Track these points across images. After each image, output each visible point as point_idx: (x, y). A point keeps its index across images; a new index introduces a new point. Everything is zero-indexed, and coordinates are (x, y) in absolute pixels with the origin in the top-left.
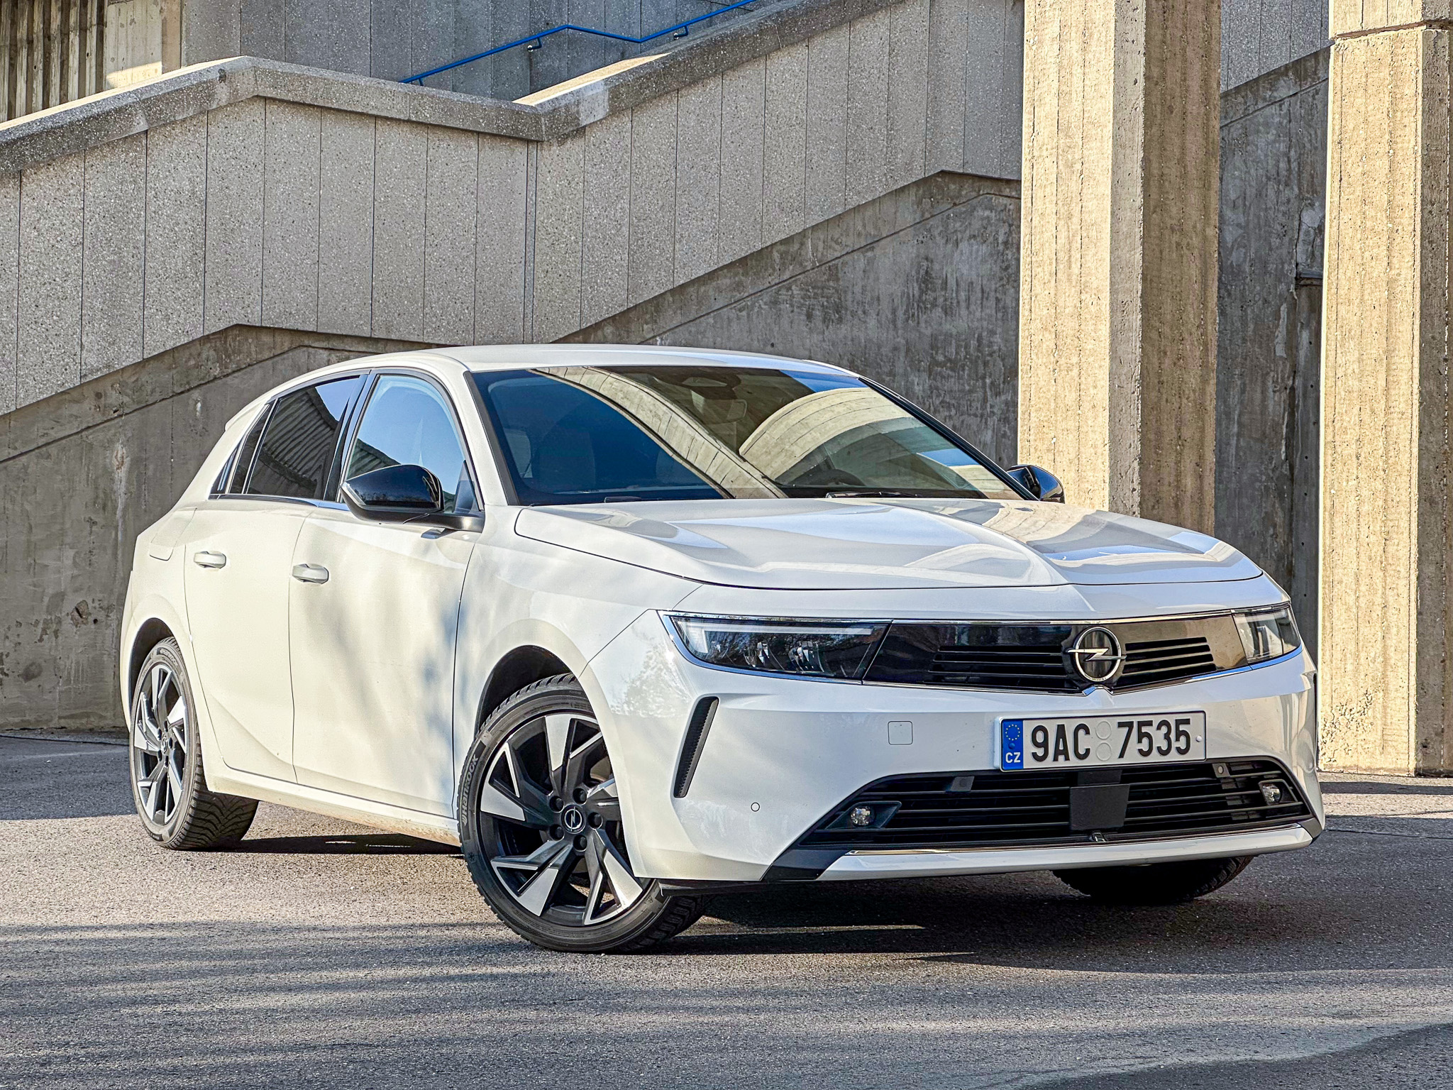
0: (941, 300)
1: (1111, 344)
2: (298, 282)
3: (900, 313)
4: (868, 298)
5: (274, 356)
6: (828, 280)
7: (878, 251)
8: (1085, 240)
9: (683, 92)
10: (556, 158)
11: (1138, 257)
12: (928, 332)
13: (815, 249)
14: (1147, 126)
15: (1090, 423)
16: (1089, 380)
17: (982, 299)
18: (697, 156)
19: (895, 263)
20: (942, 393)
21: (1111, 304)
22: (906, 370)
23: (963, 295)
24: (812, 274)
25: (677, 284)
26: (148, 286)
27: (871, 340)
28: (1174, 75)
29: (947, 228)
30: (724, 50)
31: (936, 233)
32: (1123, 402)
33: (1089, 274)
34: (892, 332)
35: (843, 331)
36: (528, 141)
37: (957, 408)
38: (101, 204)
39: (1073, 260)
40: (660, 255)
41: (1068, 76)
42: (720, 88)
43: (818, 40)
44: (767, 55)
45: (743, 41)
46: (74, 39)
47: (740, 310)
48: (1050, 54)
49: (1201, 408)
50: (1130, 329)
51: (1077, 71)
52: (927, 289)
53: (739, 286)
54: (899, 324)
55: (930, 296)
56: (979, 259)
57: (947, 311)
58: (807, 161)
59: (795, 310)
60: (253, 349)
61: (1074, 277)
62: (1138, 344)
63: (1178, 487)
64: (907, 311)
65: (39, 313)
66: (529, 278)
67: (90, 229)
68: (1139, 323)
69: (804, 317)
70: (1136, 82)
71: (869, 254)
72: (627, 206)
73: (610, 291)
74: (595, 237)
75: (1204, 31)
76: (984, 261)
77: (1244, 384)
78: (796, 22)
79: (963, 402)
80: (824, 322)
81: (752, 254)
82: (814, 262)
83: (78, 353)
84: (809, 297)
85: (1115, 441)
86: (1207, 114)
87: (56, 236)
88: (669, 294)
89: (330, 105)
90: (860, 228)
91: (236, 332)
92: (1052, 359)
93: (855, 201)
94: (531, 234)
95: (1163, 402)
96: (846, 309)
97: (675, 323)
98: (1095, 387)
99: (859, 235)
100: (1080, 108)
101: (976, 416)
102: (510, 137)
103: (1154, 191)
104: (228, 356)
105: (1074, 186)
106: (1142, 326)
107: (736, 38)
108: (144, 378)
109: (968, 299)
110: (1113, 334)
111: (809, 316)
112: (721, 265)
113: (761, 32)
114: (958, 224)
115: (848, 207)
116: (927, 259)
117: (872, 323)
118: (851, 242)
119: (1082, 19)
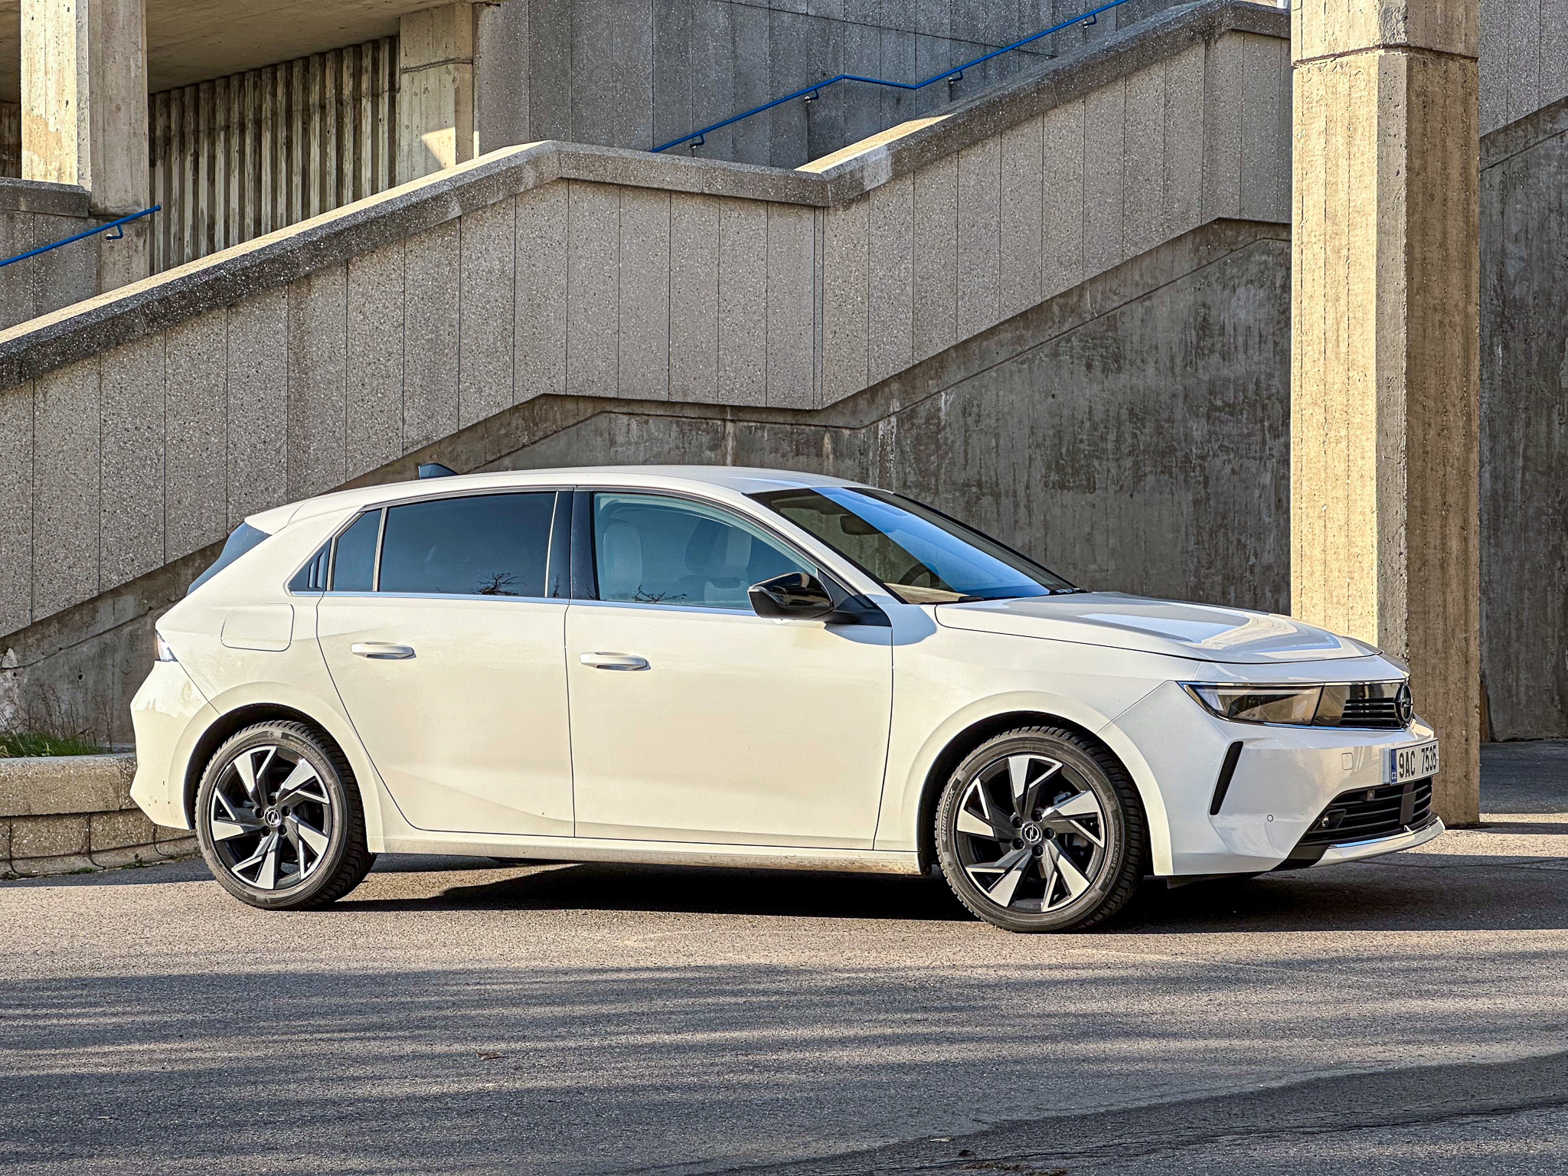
0: (1219, 346)
1: (1378, 418)
2: (600, 352)
3: (1178, 360)
4: (1147, 347)
5: (579, 422)
6: (1107, 331)
7: (1155, 301)
8: (1352, 321)
9: (963, 153)
10: (841, 223)
11: (1403, 336)
12: (1206, 378)
13: (1094, 301)
14: (1409, 213)
15: (1358, 492)
16: (1357, 451)
17: (1260, 343)
18: (977, 214)
19: (1172, 311)
20: (1221, 437)
21: (1377, 380)
22: (1184, 416)
23: (1241, 339)
24: (1091, 326)
25: (960, 340)
26: (463, 361)
27: (1149, 388)
28: (1433, 166)
29: (1224, 274)
30: (1002, 110)
31: (1213, 280)
32: (1389, 471)
33: (1357, 352)
34: (1170, 379)
35: (1122, 381)
36: (815, 208)
37: (1236, 453)
38: (420, 286)
39: (1341, 339)
40: (944, 312)
41: (1334, 168)
42: (998, 147)
43: (1094, 97)
44: (1044, 113)
45: (1021, 101)
46: (366, 105)
47: (1022, 363)
48: (1317, 147)
49: (1464, 475)
50: (1396, 404)
51: (1343, 163)
52: (1205, 335)
53: (1020, 339)
54: (1177, 370)
55: (1208, 342)
56: (1257, 304)
57: (1225, 356)
58: (1085, 215)
59: (1075, 361)
60: (558, 416)
61: (1342, 356)
62: (1404, 418)
63: (1443, 550)
64: (1184, 358)
65: (365, 392)
66: (818, 338)
67: (410, 310)
68: (1404, 397)
69: (1083, 368)
70: (1398, 173)
71: (1147, 303)
72: (910, 266)
73: (896, 349)
74: (880, 297)
75: (1463, 122)
76: (1261, 305)
77: (1529, 418)
78: (1073, 79)
79: (1241, 446)
80: (1103, 372)
81: (1032, 308)
82: (1092, 314)
83: (401, 427)
84: (1089, 348)
85: (1382, 507)
86: (1467, 200)
87: (380, 319)
88: (952, 350)
89: (628, 183)
90: (1137, 278)
91: (542, 401)
92: (1322, 432)
93: (1132, 252)
94: (819, 296)
95: (1428, 471)
96: (1125, 359)
97: (959, 378)
98: (1363, 458)
99: (1137, 285)
100: (1346, 197)
101: (1255, 459)
102: (797, 205)
103: (1417, 273)
104: (536, 424)
105: (1342, 271)
106: (1407, 400)
107: (1014, 98)
108: (460, 448)
109: (1246, 344)
110: (1380, 409)
111: (1089, 367)
112: (1002, 320)
113: (1038, 91)
114: (1235, 271)
115: (1125, 258)
116: (1204, 306)
117: (1151, 370)
118: (1130, 292)
119: (1347, 115)
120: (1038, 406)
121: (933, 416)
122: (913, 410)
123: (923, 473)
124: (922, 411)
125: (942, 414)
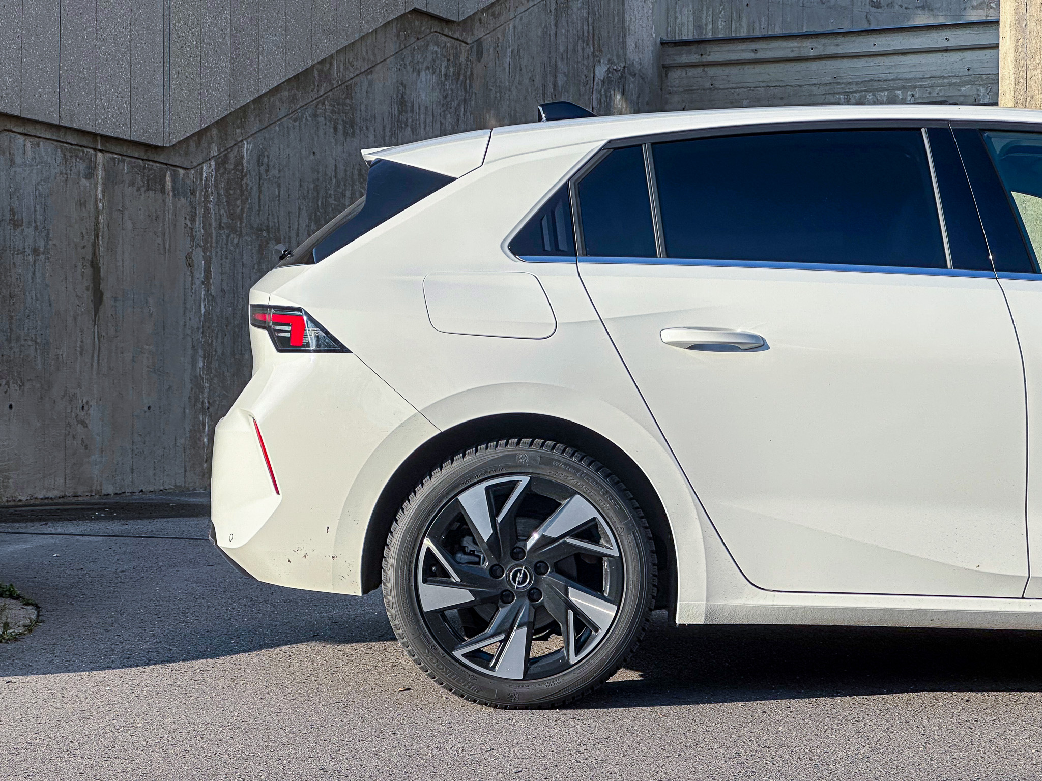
0: (410, 120)
3: (387, 131)
4: (369, 117)
6: (346, 98)
7: (375, 75)
13: (338, 70)
17: (433, 121)
19: (384, 86)
23: (422, 118)
24: (337, 92)
25: (260, 93)
29: (413, 58)
31: (407, 62)
35: (355, 144)
40: (250, 65)
47: (295, 121)
52: (402, 110)
55: (404, 117)
56: (431, 86)
57: (413, 131)
59: (328, 123)
64: (391, 129)
66: (167, 77)
69: (332, 130)
71: (370, 77)
72: (229, 17)
73: (219, 95)
74: (208, 44)
76: (434, 90)
80: (344, 135)
81: (305, 70)
82: (337, 81)
84: (335, 113)
90: (365, 54)
93: (367, 29)
94: (167, 35)
96: (357, 125)
97: (255, 129)
99: (364, 59)
111: (335, 129)
112: (287, 78)
114: (419, 57)
115: (361, 35)
116: (402, 84)
117: (371, 137)
118: (360, 65)
120: (305, 161)
121: (239, 163)
122: (226, 155)
123: (231, 215)
124: (232, 156)
125: (245, 161)
